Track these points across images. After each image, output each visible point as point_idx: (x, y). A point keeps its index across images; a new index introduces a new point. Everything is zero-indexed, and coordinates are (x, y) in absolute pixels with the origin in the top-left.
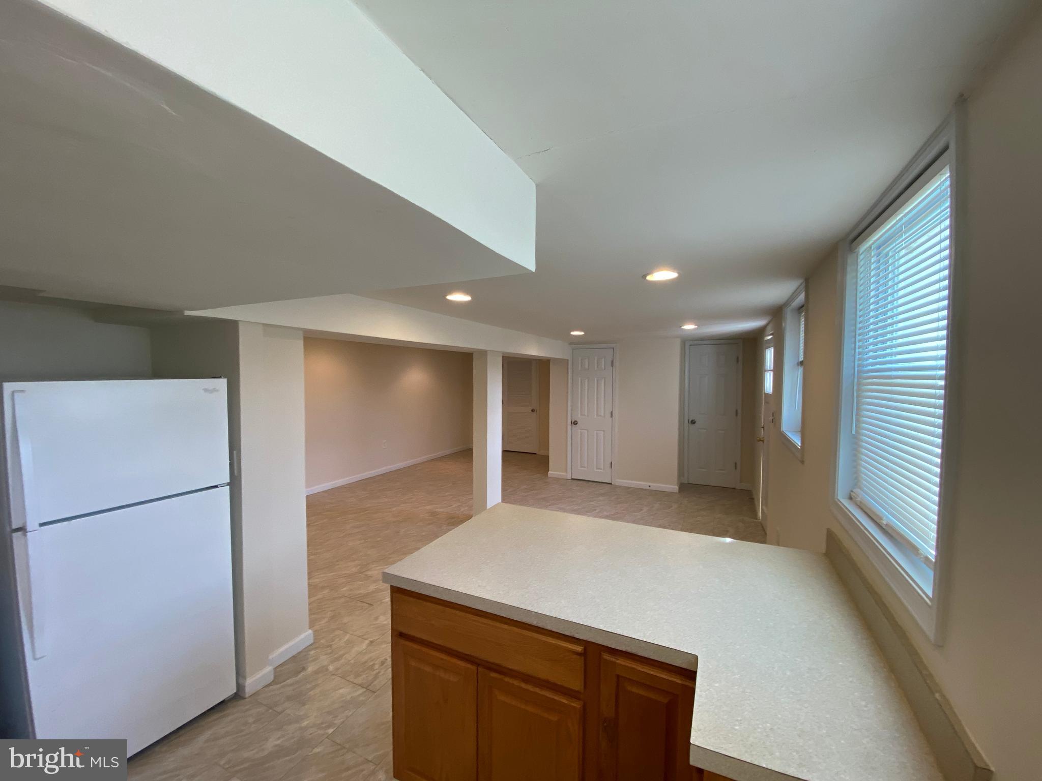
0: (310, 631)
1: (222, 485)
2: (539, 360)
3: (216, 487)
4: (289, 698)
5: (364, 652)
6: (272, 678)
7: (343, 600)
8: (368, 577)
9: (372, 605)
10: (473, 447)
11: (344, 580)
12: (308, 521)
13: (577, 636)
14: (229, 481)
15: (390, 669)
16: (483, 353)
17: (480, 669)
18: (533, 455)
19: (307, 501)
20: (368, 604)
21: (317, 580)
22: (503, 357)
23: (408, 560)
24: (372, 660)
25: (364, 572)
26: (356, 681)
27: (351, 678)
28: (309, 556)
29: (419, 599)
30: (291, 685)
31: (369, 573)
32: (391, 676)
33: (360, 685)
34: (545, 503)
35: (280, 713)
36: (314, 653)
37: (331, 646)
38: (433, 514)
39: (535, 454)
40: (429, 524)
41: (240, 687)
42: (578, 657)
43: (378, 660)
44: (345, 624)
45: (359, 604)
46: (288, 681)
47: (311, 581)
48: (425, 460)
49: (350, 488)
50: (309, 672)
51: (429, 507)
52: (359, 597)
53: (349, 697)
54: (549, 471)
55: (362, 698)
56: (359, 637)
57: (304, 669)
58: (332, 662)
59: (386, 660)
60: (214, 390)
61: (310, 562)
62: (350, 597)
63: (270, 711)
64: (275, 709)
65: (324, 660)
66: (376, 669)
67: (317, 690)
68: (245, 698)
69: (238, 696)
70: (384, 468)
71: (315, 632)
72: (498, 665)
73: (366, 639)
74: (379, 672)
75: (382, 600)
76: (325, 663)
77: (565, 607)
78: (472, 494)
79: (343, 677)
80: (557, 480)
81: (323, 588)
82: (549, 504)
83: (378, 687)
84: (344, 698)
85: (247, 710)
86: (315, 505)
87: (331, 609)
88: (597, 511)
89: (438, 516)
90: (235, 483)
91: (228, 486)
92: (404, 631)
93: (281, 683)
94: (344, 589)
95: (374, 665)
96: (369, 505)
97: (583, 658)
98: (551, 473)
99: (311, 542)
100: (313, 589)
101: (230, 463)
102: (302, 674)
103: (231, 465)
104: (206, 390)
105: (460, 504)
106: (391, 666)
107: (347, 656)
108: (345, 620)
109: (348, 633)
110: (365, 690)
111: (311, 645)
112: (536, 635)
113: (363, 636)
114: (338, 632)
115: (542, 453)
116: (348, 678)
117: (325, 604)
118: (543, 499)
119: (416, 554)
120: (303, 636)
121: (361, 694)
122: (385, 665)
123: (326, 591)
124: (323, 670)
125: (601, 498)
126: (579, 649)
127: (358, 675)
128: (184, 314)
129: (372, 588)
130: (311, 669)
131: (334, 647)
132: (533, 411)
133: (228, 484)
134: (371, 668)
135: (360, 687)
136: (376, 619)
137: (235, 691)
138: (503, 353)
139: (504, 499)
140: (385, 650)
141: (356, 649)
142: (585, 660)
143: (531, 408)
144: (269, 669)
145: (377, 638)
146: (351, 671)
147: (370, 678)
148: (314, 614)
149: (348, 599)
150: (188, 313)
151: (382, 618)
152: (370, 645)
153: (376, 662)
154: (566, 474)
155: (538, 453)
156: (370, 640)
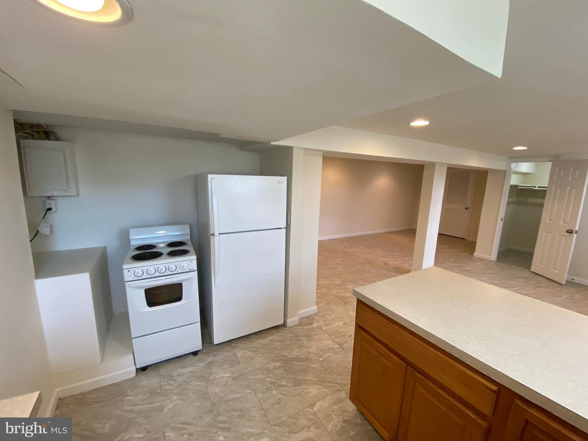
0: (316, 307)
1: (283, 228)
2: (478, 171)
3: (280, 228)
4: (304, 335)
5: (341, 326)
6: (297, 323)
7: (333, 296)
8: (346, 289)
9: (347, 304)
10: (416, 228)
11: (334, 287)
12: (318, 253)
13: (493, 378)
14: (286, 227)
15: (353, 341)
16: (433, 165)
17: (409, 367)
18: (463, 240)
19: (319, 243)
20: (345, 302)
21: (322, 283)
22: (448, 168)
23: (368, 287)
24: (345, 333)
25: (345, 285)
26: (335, 340)
27: (333, 337)
28: (318, 270)
29: (373, 311)
30: (305, 329)
31: (346, 286)
32: (353, 345)
33: (337, 343)
34: (469, 273)
35: (300, 341)
36: (317, 318)
37: (325, 317)
38: (386, 264)
40: (383, 269)
41: (285, 322)
42: (493, 393)
43: (348, 334)
44: (333, 309)
45: (340, 301)
46: (304, 327)
47: (319, 282)
48: (383, 232)
49: (341, 240)
50: (314, 327)
51: (383, 259)
52: (340, 297)
53: (331, 347)
54: (474, 252)
55: (337, 350)
56: (339, 318)
57: (312, 324)
58: (326, 325)
59: (352, 335)
60: (282, 182)
61: (318, 273)
62: (336, 296)
63: (296, 338)
64: (298, 338)
65: (321, 323)
66: (346, 338)
67: (317, 337)
68: (287, 328)
69: (284, 325)
70: (360, 233)
71: (318, 308)
72: (423, 371)
73: (342, 321)
74: (347, 340)
75: (352, 303)
76: (322, 325)
77: (485, 353)
78: (412, 257)
79: (329, 335)
80: (481, 260)
81: (324, 287)
82: (471, 275)
83: (346, 348)
84: (329, 346)
85: (287, 333)
86: (322, 245)
87: (327, 299)
88: (515, 289)
89: (388, 266)
90: (288, 228)
91: (285, 229)
92: (363, 325)
93: (301, 327)
94: (334, 291)
95: (345, 335)
96: (349, 251)
97: (496, 395)
98: (476, 254)
99: (319, 263)
100: (319, 287)
101: (286, 218)
102: (310, 326)
103: (287, 219)
104: (278, 182)
105: (403, 262)
106: (354, 339)
107: (332, 325)
108: (333, 307)
109: (334, 314)
110: (340, 346)
111: (316, 313)
112: (456, 364)
113: (341, 318)
114: (329, 312)
115: (470, 239)
116: (332, 337)
117: (324, 296)
118: (467, 271)
119: (373, 284)
120: (312, 308)
121: (337, 348)
122: (351, 338)
123: (325, 290)
124: (320, 328)
125: (521, 280)
126: (494, 388)
127: (336, 338)
128: (271, 144)
129: (348, 295)
130: (315, 325)
131: (326, 318)
132: (466, 208)
133: (285, 228)
134: (344, 336)
135: (337, 344)
136: (349, 312)
137: (283, 323)
138: (449, 164)
139: (436, 264)
140: (351, 330)
141: (336, 324)
142: (498, 397)
143: (465, 206)
144: (297, 318)
145: (348, 322)
146: (333, 334)
147: (343, 341)
148: (319, 299)
149: (335, 297)
150: (272, 143)
151: (351, 312)
152: (344, 324)
153: (347, 334)
154: (490, 257)
155: (466, 238)
156: (345, 321)
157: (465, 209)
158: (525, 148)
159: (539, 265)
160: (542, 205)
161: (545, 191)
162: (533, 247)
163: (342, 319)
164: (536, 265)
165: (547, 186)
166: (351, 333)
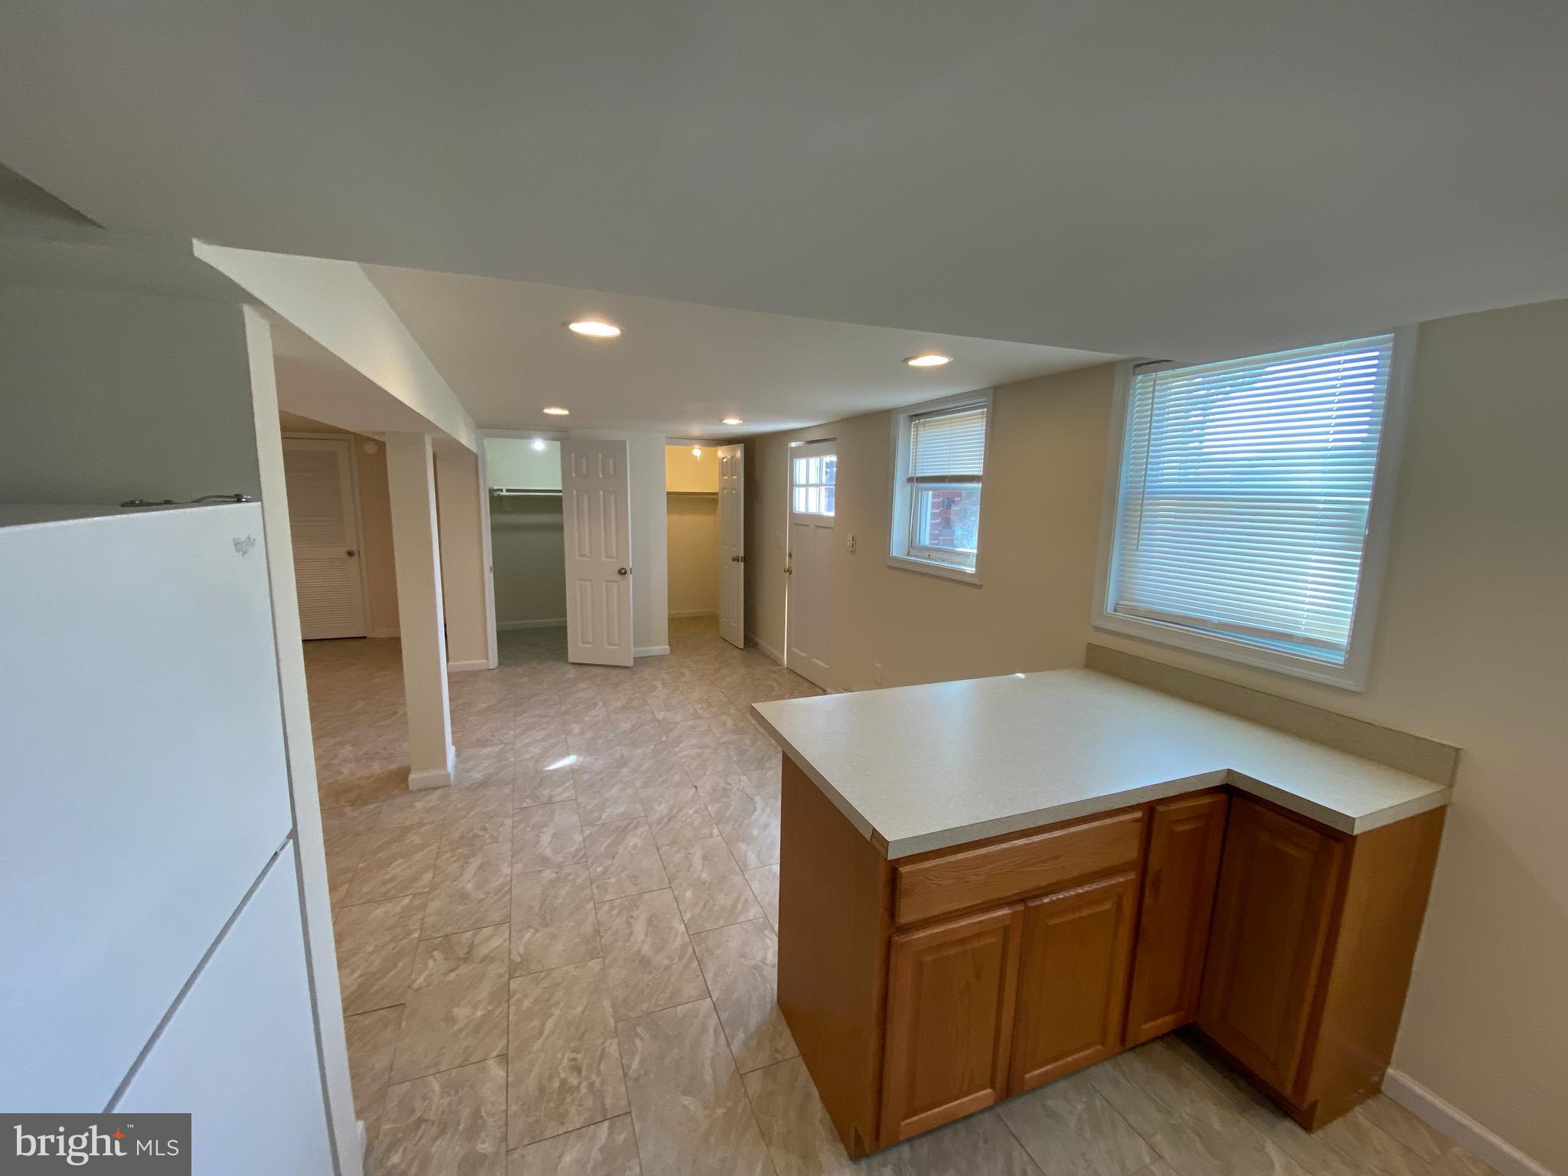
16: (416, 438)
18: (363, 641)
24: (551, 1078)
26: (570, 1126)
27: (552, 1129)
33: (587, 1126)
39: (365, 637)
44: (391, 1068)
53: (596, 1155)
55: (620, 1139)
56: (461, 1065)
73: (483, 1061)
76: (460, 1150)
80: (471, 674)
84: (590, 1163)
113: (467, 1060)
115: (382, 633)
116: (550, 1133)
121: (610, 1135)
124: (473, 1163)
127: (560, 1118)
132: (350, 554)
135: (592, 1128)
136: (450, 1019)
141: (488, 1088)
143: (346, 549)
145: (503, 1042)
146: (537, 1120)
152: (507, 1063)
153: (563, 1075)
154: (485, 661)
155: (369, 635)
156: (494, 1054)
157: (346, 556)
158: (565, 412)
159: (581, 645)
160: (559, 528)
161: (560, 498)
162: (563, 612)
163: (473, 1060)
164: (577, 648)
165: (561, 489)
166: (562, 1060)
